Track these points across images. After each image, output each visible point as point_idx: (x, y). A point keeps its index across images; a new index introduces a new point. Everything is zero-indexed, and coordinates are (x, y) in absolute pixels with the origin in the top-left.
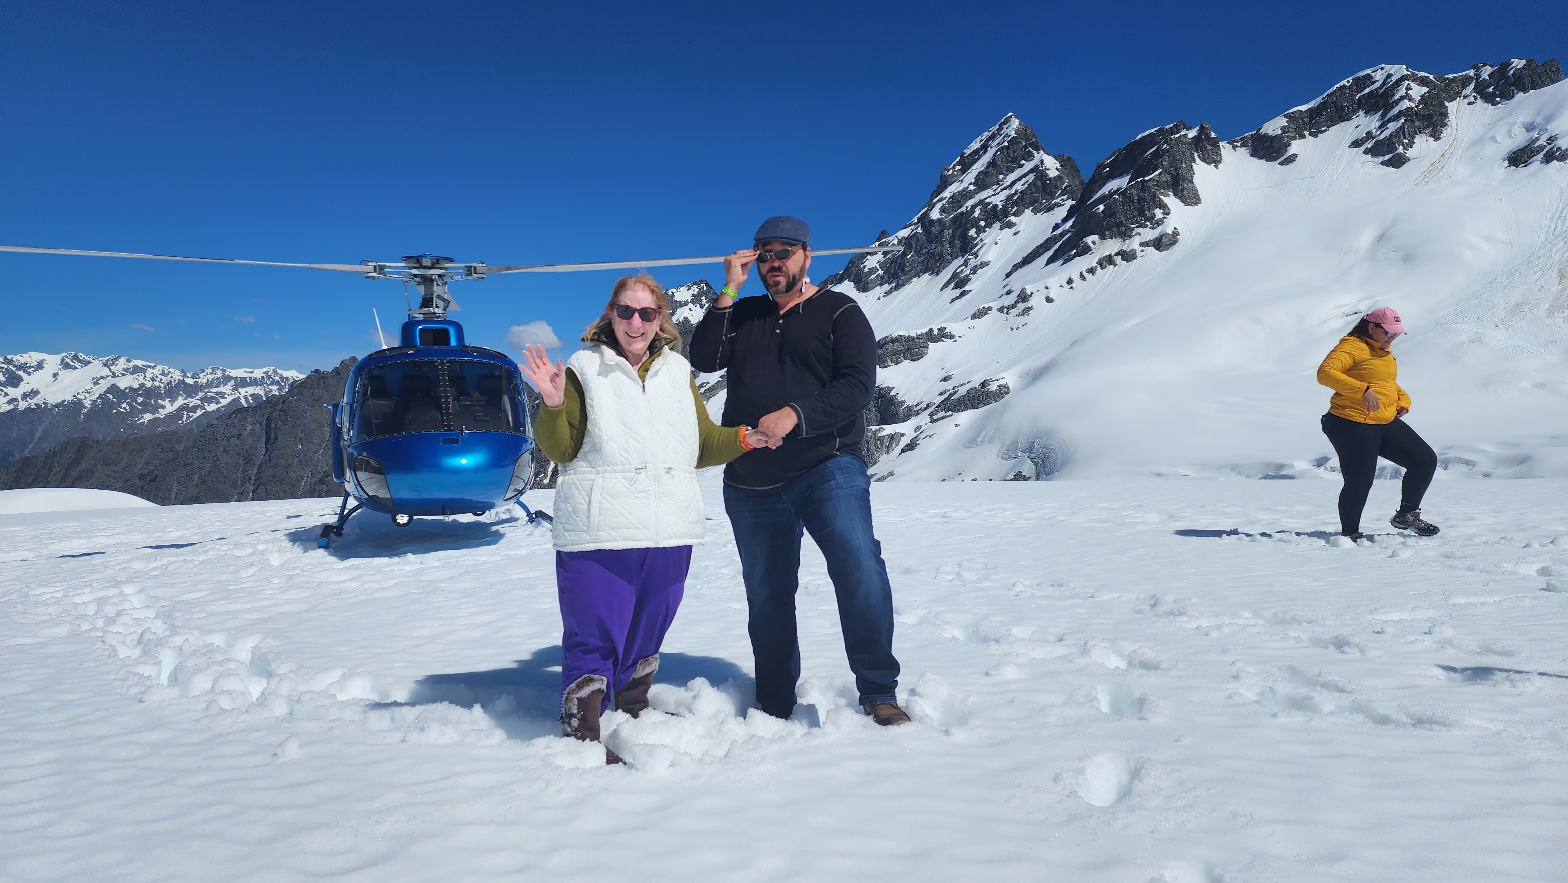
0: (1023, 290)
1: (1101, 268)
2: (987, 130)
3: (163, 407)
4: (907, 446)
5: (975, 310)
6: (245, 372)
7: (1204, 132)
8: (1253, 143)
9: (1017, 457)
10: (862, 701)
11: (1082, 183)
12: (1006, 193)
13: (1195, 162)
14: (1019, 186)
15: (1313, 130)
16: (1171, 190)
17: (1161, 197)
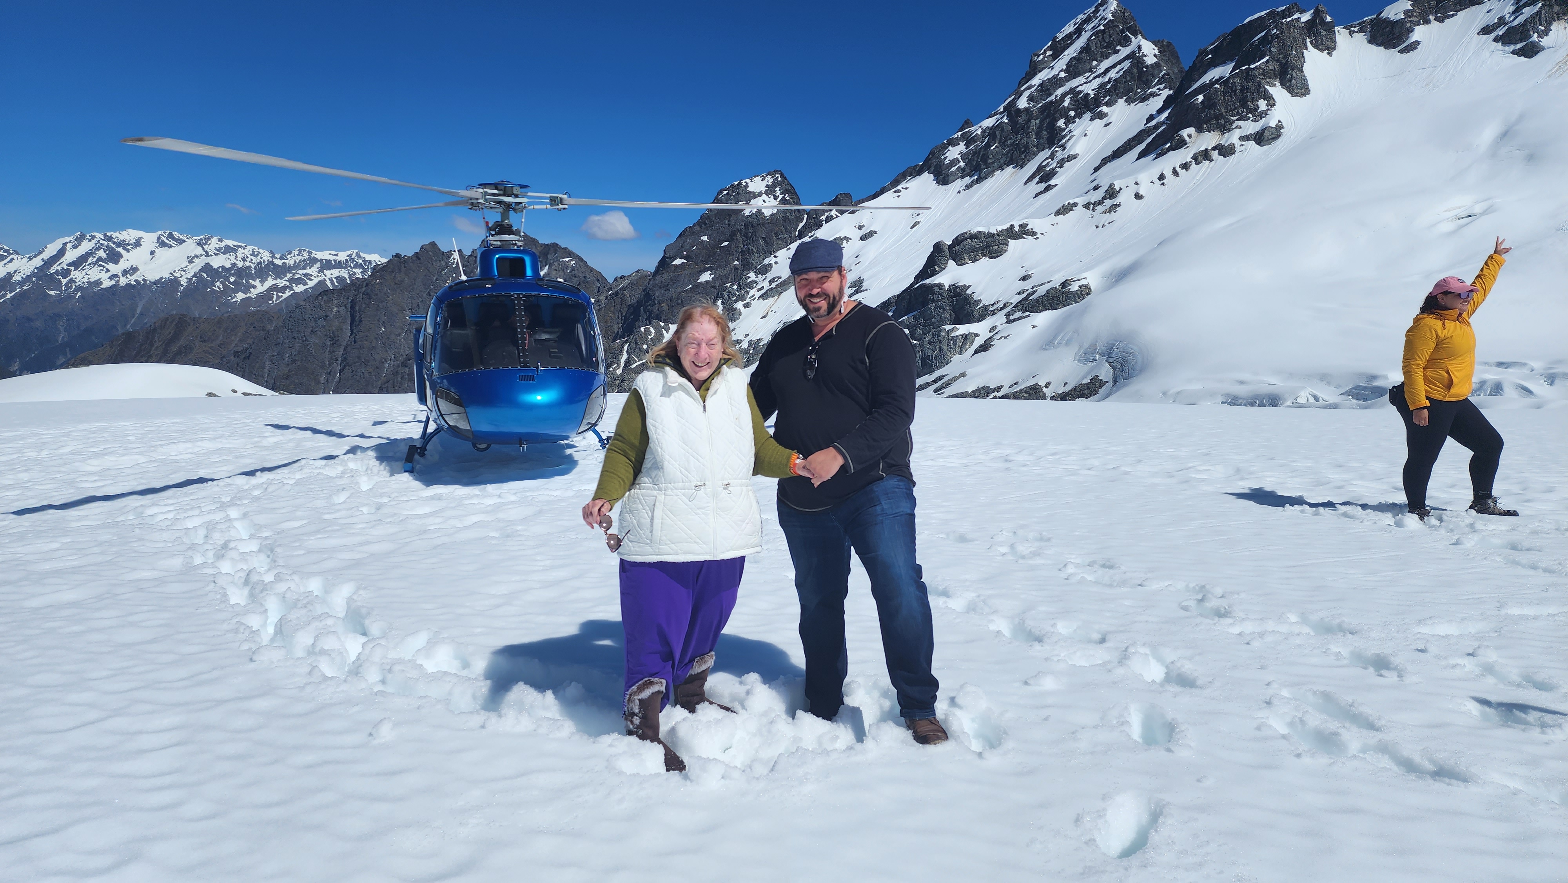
0: (1111, 186)
1: (1196, 164)
2: (1082, 12)
3: (254, 287)
4: (981, 346)
5: (1059, 206)
6: (330, 254)
7: (1319, 15)
8: (1372, 29)
9: (1094, 360)
10: (902, 714)
11: (1181, 71)
12: (1099, 81)
13: (1306, 49)
14: (1113, 74)
15: (1439, 15)
16: (1278, 80)
17: (1266, 87)
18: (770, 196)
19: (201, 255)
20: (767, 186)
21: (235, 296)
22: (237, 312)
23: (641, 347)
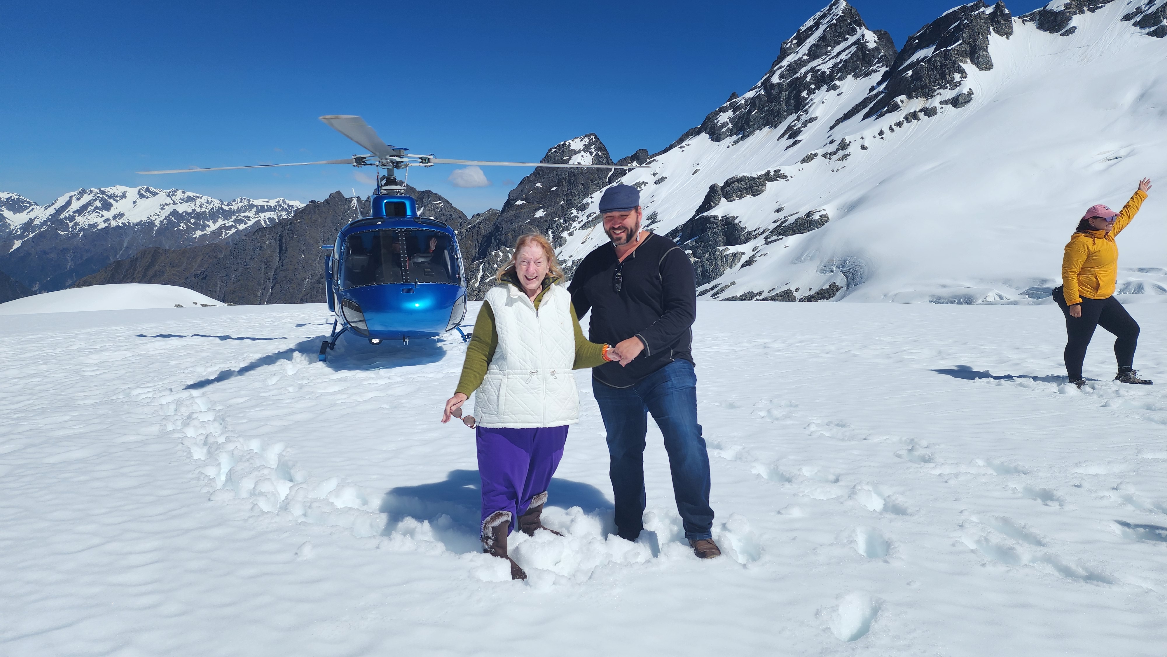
0: (843, 140)
1: (907, 122)
2: (819, 10)
3: (209, 226)
4: (746, 262)
5: (804, 156)
6: (263, 201)
7: (999, 9)
8: (1040, 19)
9: (832, 271)
10: (686, 536)
11: (895, 53)
12: (833, 62)
13: (990, 34)
14: (843, 56)
15: (1091, 6)
16: (969, 58)
17: (960, 63)
18: (587, 152)
19: (170, 204)
20: (585, 145)
21: (195, 233)
22: (196, 245)
23: (492, 266)
